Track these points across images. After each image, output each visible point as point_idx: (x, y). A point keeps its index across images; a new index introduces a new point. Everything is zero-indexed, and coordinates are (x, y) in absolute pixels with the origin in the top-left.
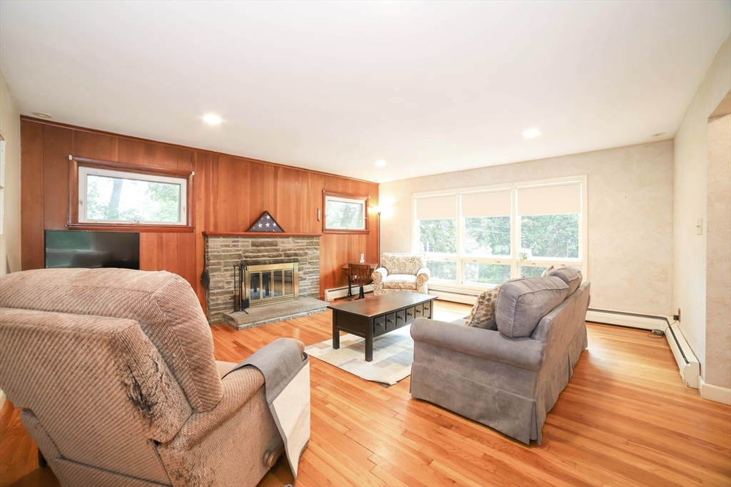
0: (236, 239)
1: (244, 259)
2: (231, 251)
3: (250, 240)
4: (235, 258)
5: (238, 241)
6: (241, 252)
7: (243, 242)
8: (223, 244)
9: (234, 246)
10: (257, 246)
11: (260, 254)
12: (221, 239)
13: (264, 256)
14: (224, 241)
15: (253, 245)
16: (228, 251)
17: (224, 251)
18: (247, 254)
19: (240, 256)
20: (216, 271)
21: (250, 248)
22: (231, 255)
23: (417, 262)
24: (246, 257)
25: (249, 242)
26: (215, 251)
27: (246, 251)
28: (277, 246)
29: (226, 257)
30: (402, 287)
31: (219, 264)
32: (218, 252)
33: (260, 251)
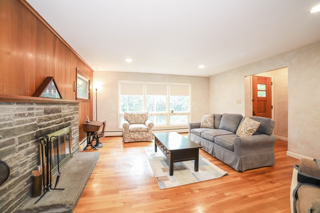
0: (31, 106)
1: (39, 130)
2: (27, 122)
3: (43, 107)
4: (30, 131)
5: (33, 109)
6: (35, 122)
7: (37, 109)
8: (18, 112)
9: (30, 114)
10: (48, 113)
11: (50, 122)
12: (15, 106)
13: (53, 123)
14: (18, 109)
15: (46, 112)
16: (23, 122)
17: (19, 123)
18: (41, 123)
19: (35, 127)
20: (9, 154)
21: (44, 116)
22: (26, 127)
23: (144, 117)
24: (40, 127)
25: (41, 109)
26: (5, 125)
27: (40, 120)
28: (60, 112)
29: (21, 130)
30: (140, 131)
31: (12, 142)
32: (10, 125)
33: (50, 119)
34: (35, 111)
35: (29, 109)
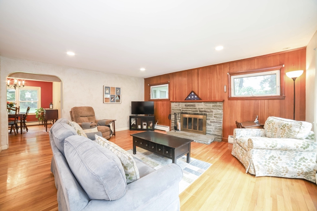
0: (179, 103)
1: (182, 111)
2: (177, 108)
3: (185, 104)
5: (180, 104)
8: (175, 105)
9: (178, 106)
10: (187, 106)
12: (175, 103)
13: (190, 111)
17: (175, 108)
18: (183, 109)
19: (180, 110)
21: (184, 107)
22: (177, 109)
24: (183, 110)
25: (183, 104)
27: (182, 108)
28: (195, 106)
31: (174, 112)
32: (174, 108)
33: (187, 109)
34: (180, 105)
35: (178, 104)
